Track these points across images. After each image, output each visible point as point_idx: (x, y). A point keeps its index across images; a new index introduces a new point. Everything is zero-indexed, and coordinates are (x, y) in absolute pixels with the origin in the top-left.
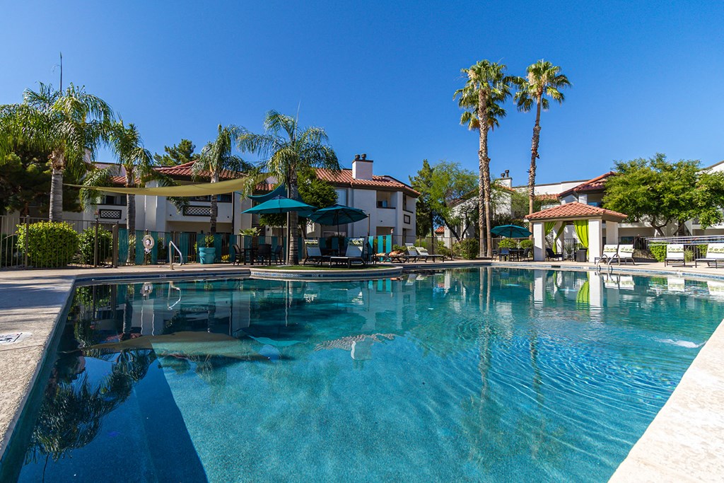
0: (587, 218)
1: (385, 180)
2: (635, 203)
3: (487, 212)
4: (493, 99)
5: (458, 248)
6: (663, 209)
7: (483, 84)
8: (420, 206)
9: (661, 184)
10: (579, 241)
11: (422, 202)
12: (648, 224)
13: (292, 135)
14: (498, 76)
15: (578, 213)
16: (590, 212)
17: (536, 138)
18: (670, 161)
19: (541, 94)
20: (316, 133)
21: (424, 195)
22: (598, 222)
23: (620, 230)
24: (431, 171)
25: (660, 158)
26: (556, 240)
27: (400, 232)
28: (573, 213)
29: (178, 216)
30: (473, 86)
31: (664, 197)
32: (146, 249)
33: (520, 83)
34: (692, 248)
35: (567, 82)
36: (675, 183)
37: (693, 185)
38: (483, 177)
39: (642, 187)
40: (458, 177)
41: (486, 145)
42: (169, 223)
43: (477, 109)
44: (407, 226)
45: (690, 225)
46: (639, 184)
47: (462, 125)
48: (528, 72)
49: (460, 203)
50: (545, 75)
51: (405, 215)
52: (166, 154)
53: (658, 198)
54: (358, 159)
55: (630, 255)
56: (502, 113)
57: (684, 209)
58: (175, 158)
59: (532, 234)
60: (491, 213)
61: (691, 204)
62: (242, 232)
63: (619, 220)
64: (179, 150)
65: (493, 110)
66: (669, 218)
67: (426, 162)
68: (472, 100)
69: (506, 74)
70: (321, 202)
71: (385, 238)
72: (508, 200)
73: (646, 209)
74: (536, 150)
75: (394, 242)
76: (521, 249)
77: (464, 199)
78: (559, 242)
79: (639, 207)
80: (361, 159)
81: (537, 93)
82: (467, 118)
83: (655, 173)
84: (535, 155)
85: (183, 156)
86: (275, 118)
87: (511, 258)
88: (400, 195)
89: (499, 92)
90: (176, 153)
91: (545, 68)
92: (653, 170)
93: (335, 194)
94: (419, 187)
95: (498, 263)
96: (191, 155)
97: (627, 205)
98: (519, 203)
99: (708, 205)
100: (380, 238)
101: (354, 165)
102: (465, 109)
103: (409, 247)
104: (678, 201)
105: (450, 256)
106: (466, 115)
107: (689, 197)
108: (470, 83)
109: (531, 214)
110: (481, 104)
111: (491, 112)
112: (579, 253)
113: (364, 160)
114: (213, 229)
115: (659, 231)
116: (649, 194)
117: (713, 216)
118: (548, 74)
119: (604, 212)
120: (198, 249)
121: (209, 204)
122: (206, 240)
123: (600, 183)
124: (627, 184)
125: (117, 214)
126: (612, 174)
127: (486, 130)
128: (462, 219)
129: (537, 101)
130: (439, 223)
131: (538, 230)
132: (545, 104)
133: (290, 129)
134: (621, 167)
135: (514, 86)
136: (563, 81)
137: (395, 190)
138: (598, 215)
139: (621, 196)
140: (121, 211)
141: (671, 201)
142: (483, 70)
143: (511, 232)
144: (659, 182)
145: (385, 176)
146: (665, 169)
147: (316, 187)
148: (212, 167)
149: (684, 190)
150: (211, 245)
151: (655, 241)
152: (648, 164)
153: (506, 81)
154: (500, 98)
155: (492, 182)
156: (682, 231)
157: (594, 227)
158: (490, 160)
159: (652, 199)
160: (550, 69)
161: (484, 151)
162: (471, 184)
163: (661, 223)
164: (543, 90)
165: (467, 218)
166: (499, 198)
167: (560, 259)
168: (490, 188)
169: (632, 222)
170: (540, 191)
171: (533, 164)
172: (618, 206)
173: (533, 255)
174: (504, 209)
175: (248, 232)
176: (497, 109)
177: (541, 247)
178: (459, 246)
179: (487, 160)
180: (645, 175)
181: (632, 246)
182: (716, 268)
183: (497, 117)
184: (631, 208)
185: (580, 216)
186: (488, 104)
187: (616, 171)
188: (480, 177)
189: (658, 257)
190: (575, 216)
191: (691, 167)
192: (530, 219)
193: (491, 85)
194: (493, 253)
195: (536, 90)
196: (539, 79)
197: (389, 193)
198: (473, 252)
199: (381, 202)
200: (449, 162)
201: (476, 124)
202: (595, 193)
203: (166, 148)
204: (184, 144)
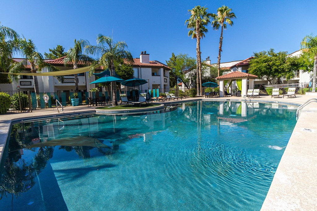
0: (241, 78)
1: (155, 63)
2: (261, 70)
3: (200, 76)
4: (202, 24)
5: (188, 93)
6: (272, 73)
7: (198, 17)
8: (171, 74)
9: (272, 62)
10: (238, 88)
11: (172, 72)
12: (265, 79)
13: (110, 45)
14: (205, 13)
15: (238, 76)
16: (243, 75)
17: (221, 42)
18: (276, 52)
19: (223, 22)
20: (121, 44)
21: (173, 69)
22: (246, 80)
23: (255, 82)
24: (176, 58)
25: (272, 50)
26: (228, 87)
27: (163, 87)
28: (236, 76)
29: (59, 83)
30: (193, 18)
31: (272, 68)
32: (46, 101)
33: (214, 16)
34: (282, 89)
35: (234, 16)
36: (277, 61)
37: (284, 62)
38: (198, 60)
39: (264, 64)
40: (187, 61)
41: (199, 46)
42: (56, 87)
43: (195, 29)
44: (166, 84)
45: (282, 79)
46: (263, 62)
47: (189, 36)
48: (218, 11)
49: (188, 72)
50: (225, 13)
51: (164, 79)
52: (50, 52)
53: (270, 68)
54: (142, 54)
55: (258, 94)
56: (206, 31)
57: (280, 73)
58: (55, 54)
59: (219, 85)
60: (202, 76)
61: (283, 71)
62: (91, 90)
63: (254, 78)
64: (56, 50)
65: (202, 29)
66: (274, 76)
67: (173, 54)
68: (193, 25)
69: (208, 12)
70: (127, 74)
71: (156, 90)
72: (209, 71)
73: (265, 73)
74: (221, 48)
75: (160, 92)
76: (214, 92)
77: (190, 70)
78: (230, 88)
79: (262, 72)
80: (144, 53)
81: (222, 21)
82: (191, 33)
83: (269, 57)
84: (220, 50)
85: (59, 53)
86: (101, 38)
87: (210, 96)
88: (162, 70)
89: (205, 21)
90: (55, 52)
91: (225, 10)
92: (269, 56)
93: (133, 70)
94: (170, 65)
95: (205, 98)
96: (63, 53)
97: (258, 72)
98: (213, 71)
99: (290, 71)
100: (154, 90)
101: (141, 56)
102: (190, 29)
103: (167, 94)
104: (278, 70)
105: (184, 96)
106: (191, 32)
107: (282, 67)
108: (192, 17)
109: (218, 77)
110: (197, 27)
111: (201, 30)
112: (238, 93)
113: (145, 54)
114: (77, 89)
115: (270, 82)
116: (267, 67)
117: (291, 75)
118: (227, 12)
119: (248, 75)
120: (71, 100)
121: (74, 77)
122: (74, 95)
123: (247, 62)
124: (258, 62)
125: (29, 83)
126: (252, 58)
127: (199, 39)
128: (190, 79)
129: (221, 25)
130: (179, 81)
131: (221, 83)
132: (225, 26)
133: (109, 43)
134: (256, 55)
135: (212, 18)
136: (233, 15)
137: (159, 67)
138: (246, 77)
139: (255, 68)
140: (31, 82)
141: (275, 70)
142: (198, 10)
143: (210, 85)
144: (271, 61)
145: (155, 61)
146: (274, 55)
147: (124, 68)
148: (73, 60)
149: (280, 65)
150: (77, 97)
151: (268, 87)
152: (267, 53)
153: (208, 15)
154: (206, 24)
155: (202, 62)
156: (279, 82)
157: (244, 82)
158: (201, 53)
159: (268, 69)
160: (227, 10)
161: (198, 49)
162: (193, 63)
163: (271, 79)
164: (224, 20)
165: (192, 78)
166: (205, 69)
167: (230, 95)
168: (201, 65)
169: (260, 78)
170: (222, 66)
171: (220, 54)
172: (254, 72)
173: (219, 94)
174: (207, 74)
175: (94, 90)
176: (204, 29)
177: (222, 91)
178: (188, 91)
179: (200, 53)
180: (266, 59)
181: (259, 89)
182: (291, 98)
183: (204, 33)
184: (259, 73)
185: (239, 77)
186: (200, 27)
187: (254, 57)
188: (197, 60)
189: (269, 93)
190: (236, 77)
191: (284, 54)
192: (218, 79)
193: (201, 18)
194: (203, 94)
195: (221, 20)
196: (223, 14)
197: (157, 69)
198: (194, 95)
199: (154, 73)
200: (183, 54)
201: (195, 36)
202: (245, 66)
203: (50, 50)
204: (59, 48)
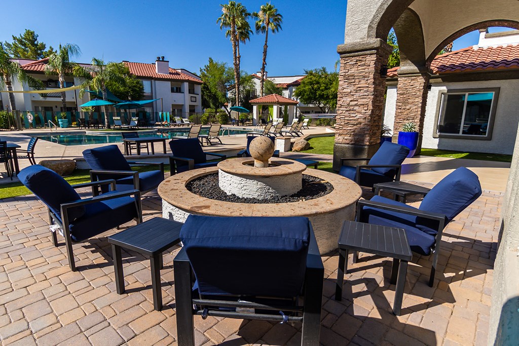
15: (269, 101)
16: (273, 101)
17: (265, 52)
19: (268, 25)
25: (324, 70)
28: (267, 101)
29: (41, 98)
42: (33, 102)
44: (193, 104)
51: (191, 97)
52: (14, 42)
54: (158, 60)
58: (23, 45)
62: (83, 109)
64: (25, 39)
67: (211, 59)
74: (264, 60)
80: (161, 60)
88: (186, 84)
90: (23, 42)
93: (142, 85)
96: (36, 42)
100: (165, 113)
101: (156, 63)
103: (177, 119)
109: (253, 100)
113: (163, 61)
114: (64, 106)
120: (58, 120)
122: (62, 115)
131: (255, 109)
137: (183, 81)
138: (276, 103)
150: (65, 118)
161: (234, 59)
173: (253, 123)
175: (87, 109)
177: (256, 118)
179: (236, 65)
185: (270, 103)
190: (268, 103)
192: (251, 103)
197: (179, 83)
203: (13, 37)
204: (28, 34)
